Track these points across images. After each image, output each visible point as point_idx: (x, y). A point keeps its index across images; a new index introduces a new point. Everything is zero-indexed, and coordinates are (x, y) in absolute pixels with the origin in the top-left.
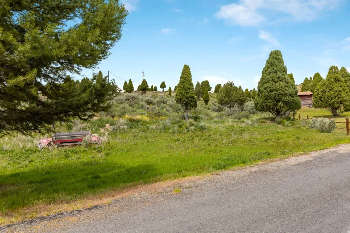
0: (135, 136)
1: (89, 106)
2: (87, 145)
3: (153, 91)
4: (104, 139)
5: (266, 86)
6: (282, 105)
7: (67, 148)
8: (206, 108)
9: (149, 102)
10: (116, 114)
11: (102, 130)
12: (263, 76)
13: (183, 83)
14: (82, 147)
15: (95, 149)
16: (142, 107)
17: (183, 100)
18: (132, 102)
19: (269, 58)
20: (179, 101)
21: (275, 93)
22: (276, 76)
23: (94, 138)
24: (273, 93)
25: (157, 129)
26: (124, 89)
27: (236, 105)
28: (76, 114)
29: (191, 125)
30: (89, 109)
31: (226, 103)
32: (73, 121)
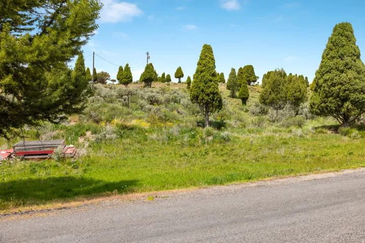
0: (125, 149)
1: (61, 107)
2: (59, 158)
3: (163, 82)
4: (83, 152)
5: (326, 77)
6: (350, 106)
7: (34, 162)
8: (242, 110)
9: (153, 101)
10: (103, 117)
11: (81, 140)
12: (322, 62)
13: (202, 72)
14: (52, 161)
15: (70, 164)
16: (142, 107)
17: (200, 97)
18: (127, 101)
19: (333, 35)
20: (195, 98)
21: (340, 89)
22: (342, 62)
23: (70, 149)
24: (337, 88)
25: (158, 140)
26: (118, 79)
27: (288, 106)
28: (46, 117)
29: (209, 134)
30: (60, 111)
31: (272, 103)
32: (43, 125)
